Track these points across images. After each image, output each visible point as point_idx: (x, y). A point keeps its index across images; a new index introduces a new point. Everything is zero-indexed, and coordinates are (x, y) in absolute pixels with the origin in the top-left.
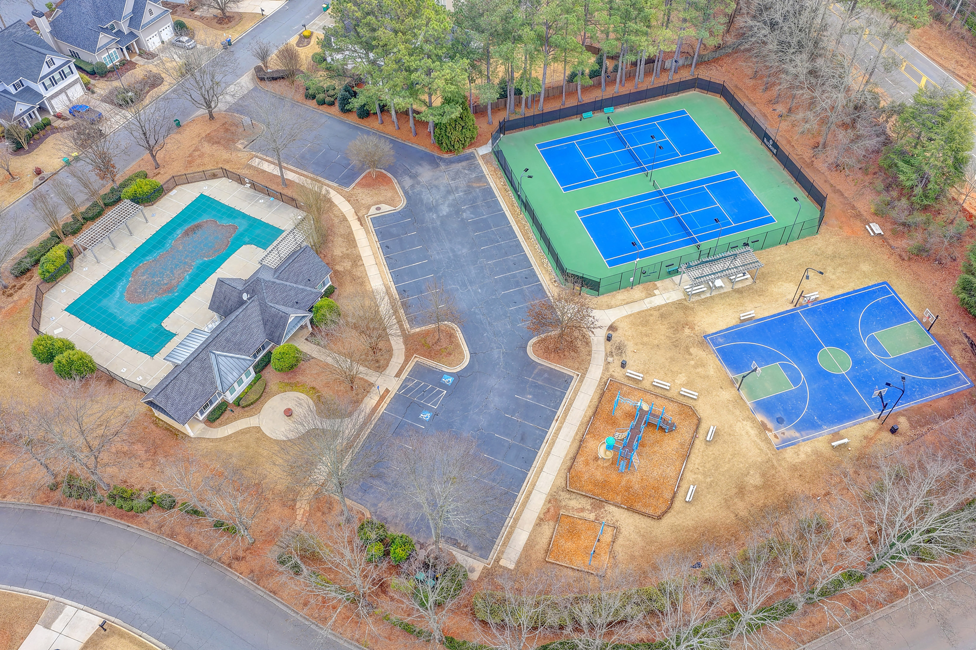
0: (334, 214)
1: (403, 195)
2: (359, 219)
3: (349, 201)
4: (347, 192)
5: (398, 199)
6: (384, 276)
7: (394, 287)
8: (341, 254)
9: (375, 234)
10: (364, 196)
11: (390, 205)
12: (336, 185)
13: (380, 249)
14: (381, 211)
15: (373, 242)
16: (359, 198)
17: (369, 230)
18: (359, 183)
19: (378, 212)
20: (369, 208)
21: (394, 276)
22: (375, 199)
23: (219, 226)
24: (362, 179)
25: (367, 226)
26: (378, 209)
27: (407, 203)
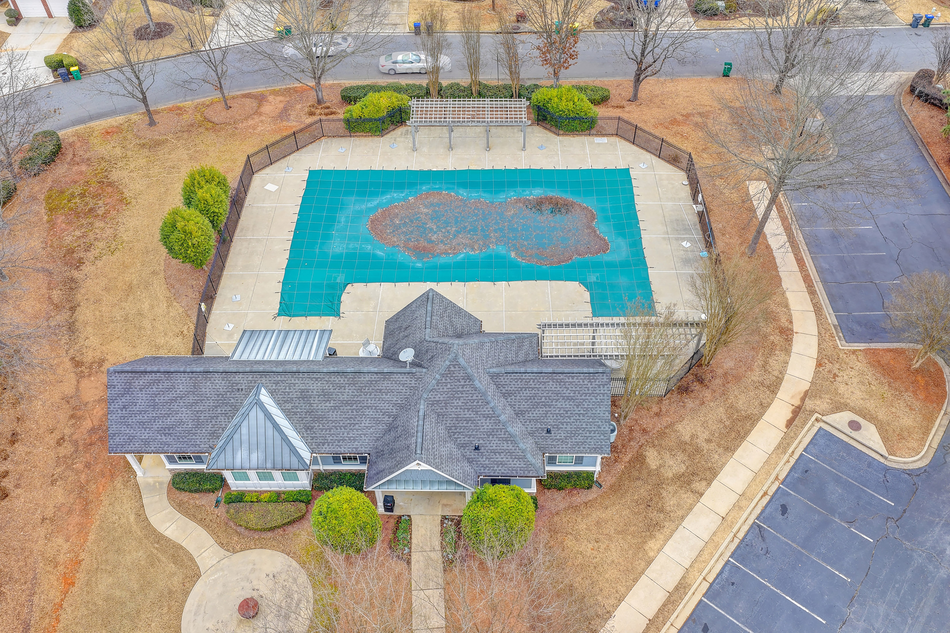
0: (766, 363)
1: (935, 445)
2: (797, 411)
3: (819, 364)
4: (835, 347)
5: (913, 444)
6: (706, 555)
7: (698, 597)
8: (687, 438)
9: (792, 461)
10: (855, 380)
11: (885, 439)
12: (831, 319)
13: (767, 499)
14: (854, 434)
15: (769, 474)
16: (844, 376)
17: (789, 445)
18: (874, 352)
19: (848, 430)
20: (838, 407)
21: (725, 575)
22: (871, 405)
23: (590, 227)
24: (890, 350)
25: (796, 435)
26: (855, 426)
27: (924, 471)
